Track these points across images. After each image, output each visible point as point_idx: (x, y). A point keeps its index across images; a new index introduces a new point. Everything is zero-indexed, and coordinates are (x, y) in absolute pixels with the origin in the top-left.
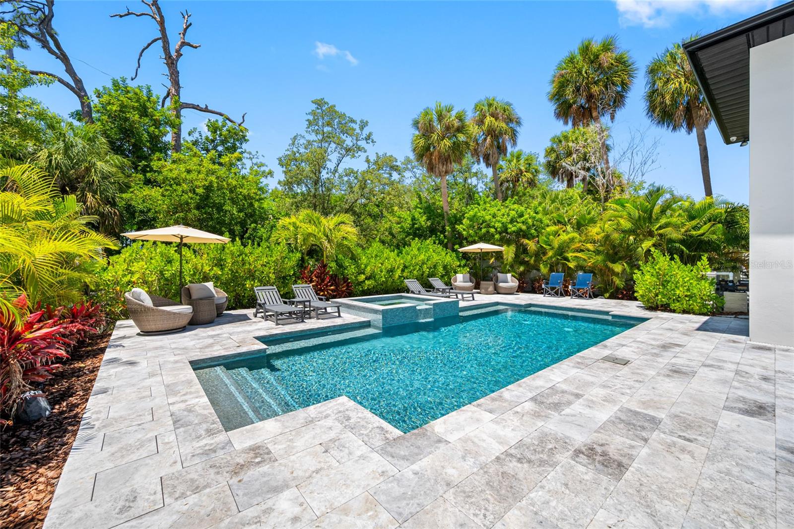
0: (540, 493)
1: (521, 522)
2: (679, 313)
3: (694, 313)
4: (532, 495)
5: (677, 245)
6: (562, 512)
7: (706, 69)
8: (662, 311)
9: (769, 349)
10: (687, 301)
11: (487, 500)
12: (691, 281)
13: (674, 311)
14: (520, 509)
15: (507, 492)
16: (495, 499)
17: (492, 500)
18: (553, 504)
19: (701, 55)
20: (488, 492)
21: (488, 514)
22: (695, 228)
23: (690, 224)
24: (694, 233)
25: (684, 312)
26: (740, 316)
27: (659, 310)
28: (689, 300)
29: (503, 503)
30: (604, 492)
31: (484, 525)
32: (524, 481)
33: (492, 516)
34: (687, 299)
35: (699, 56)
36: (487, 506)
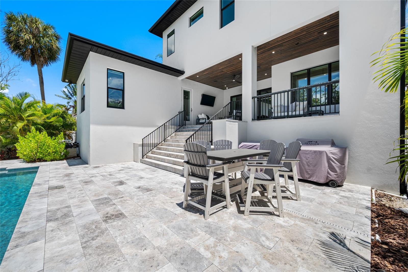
0: (118, 238)
1: (129, 248)
2: (49, 161)
3: (57, 160)
4: (118, 241)
5: (40, 126)
6: (131, 235)
7: (73, 49)
8: (39, 162)
9: (98, 167)
10: (53, 154)
11: (109, 258)
12: (56, 145)
13: (46, 161)
14: (123, 247)
15: (110, 249)
16: (111, 254)
17: (111, 256)
18: (126, 236)
19: (75, 42)
20: (104, 257)
21: (118, 259)
22: (48, 118)
23: (45, 116)
24: (47, 120)
25: (52, 160)
26: (75, 158)
27: (37, 162)
28: (55, 154)
29: (116, 252)
30: (130, 222)
31: (124, 261)
32: (108, 241)
33: (121, 258)
34: (54, 153)
35: (74, 42)
36: (113, 258)
